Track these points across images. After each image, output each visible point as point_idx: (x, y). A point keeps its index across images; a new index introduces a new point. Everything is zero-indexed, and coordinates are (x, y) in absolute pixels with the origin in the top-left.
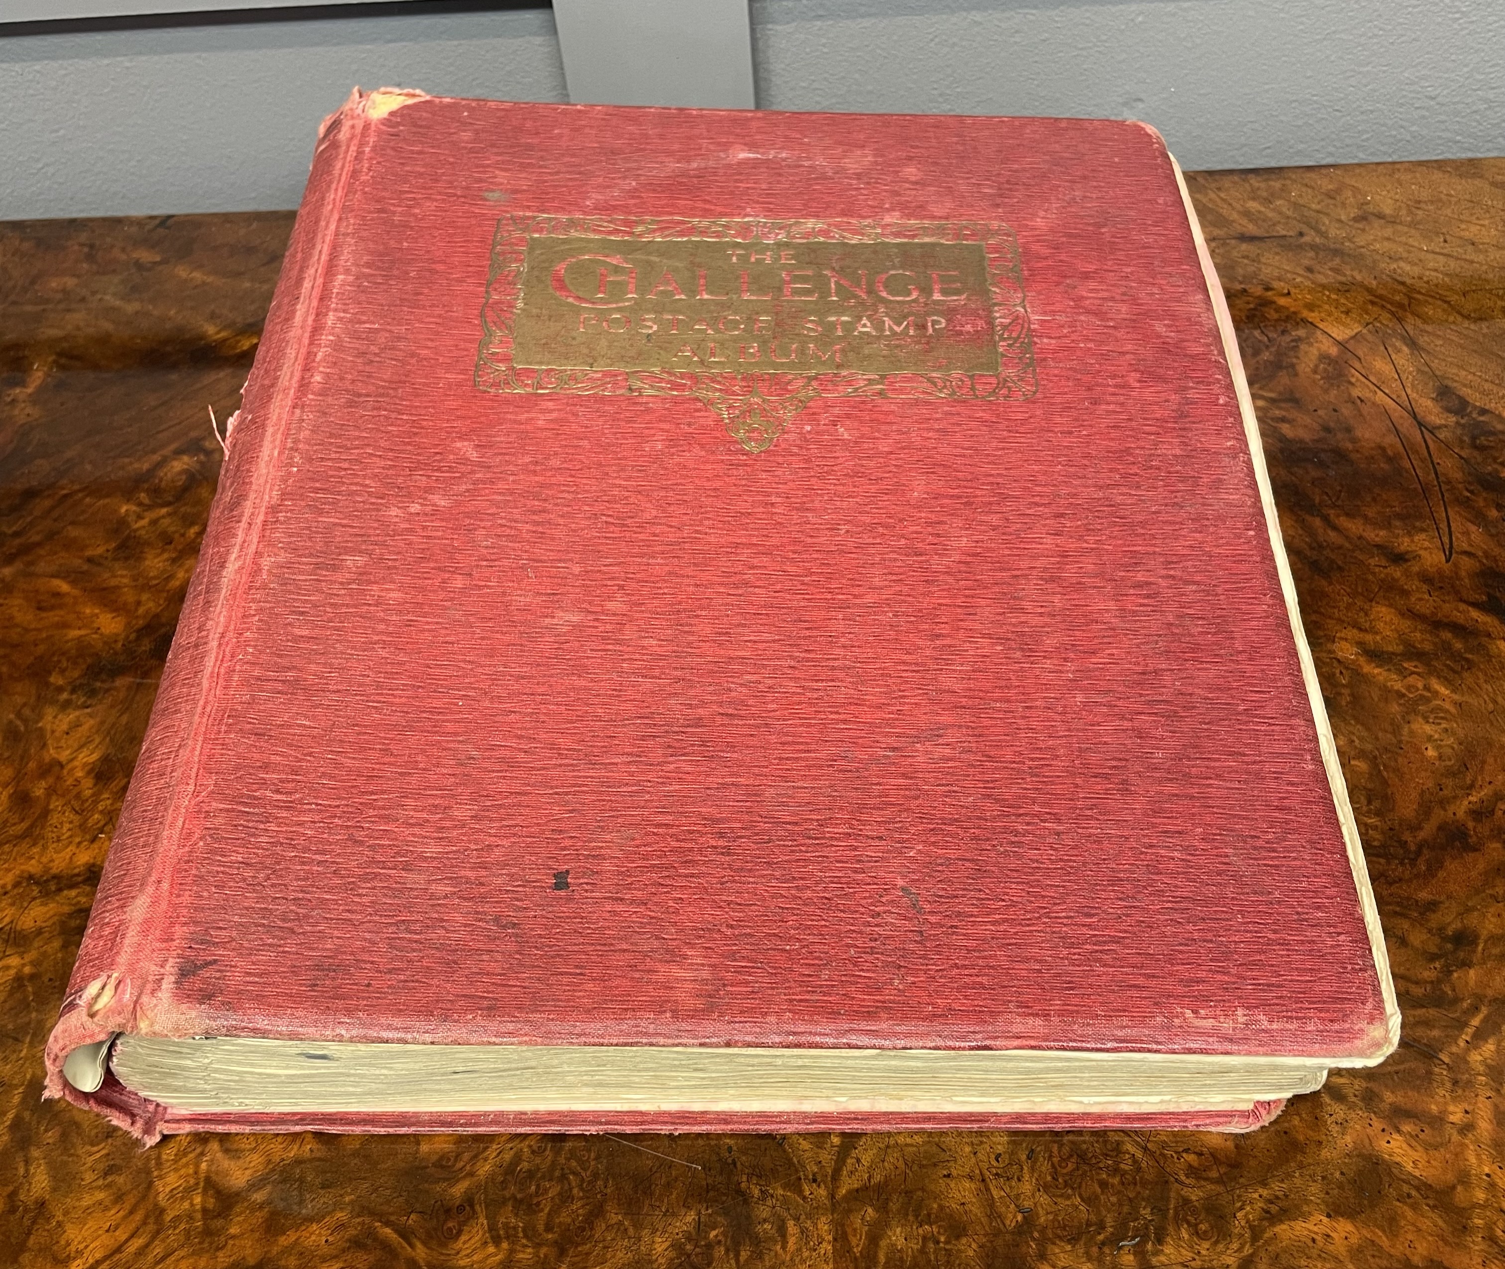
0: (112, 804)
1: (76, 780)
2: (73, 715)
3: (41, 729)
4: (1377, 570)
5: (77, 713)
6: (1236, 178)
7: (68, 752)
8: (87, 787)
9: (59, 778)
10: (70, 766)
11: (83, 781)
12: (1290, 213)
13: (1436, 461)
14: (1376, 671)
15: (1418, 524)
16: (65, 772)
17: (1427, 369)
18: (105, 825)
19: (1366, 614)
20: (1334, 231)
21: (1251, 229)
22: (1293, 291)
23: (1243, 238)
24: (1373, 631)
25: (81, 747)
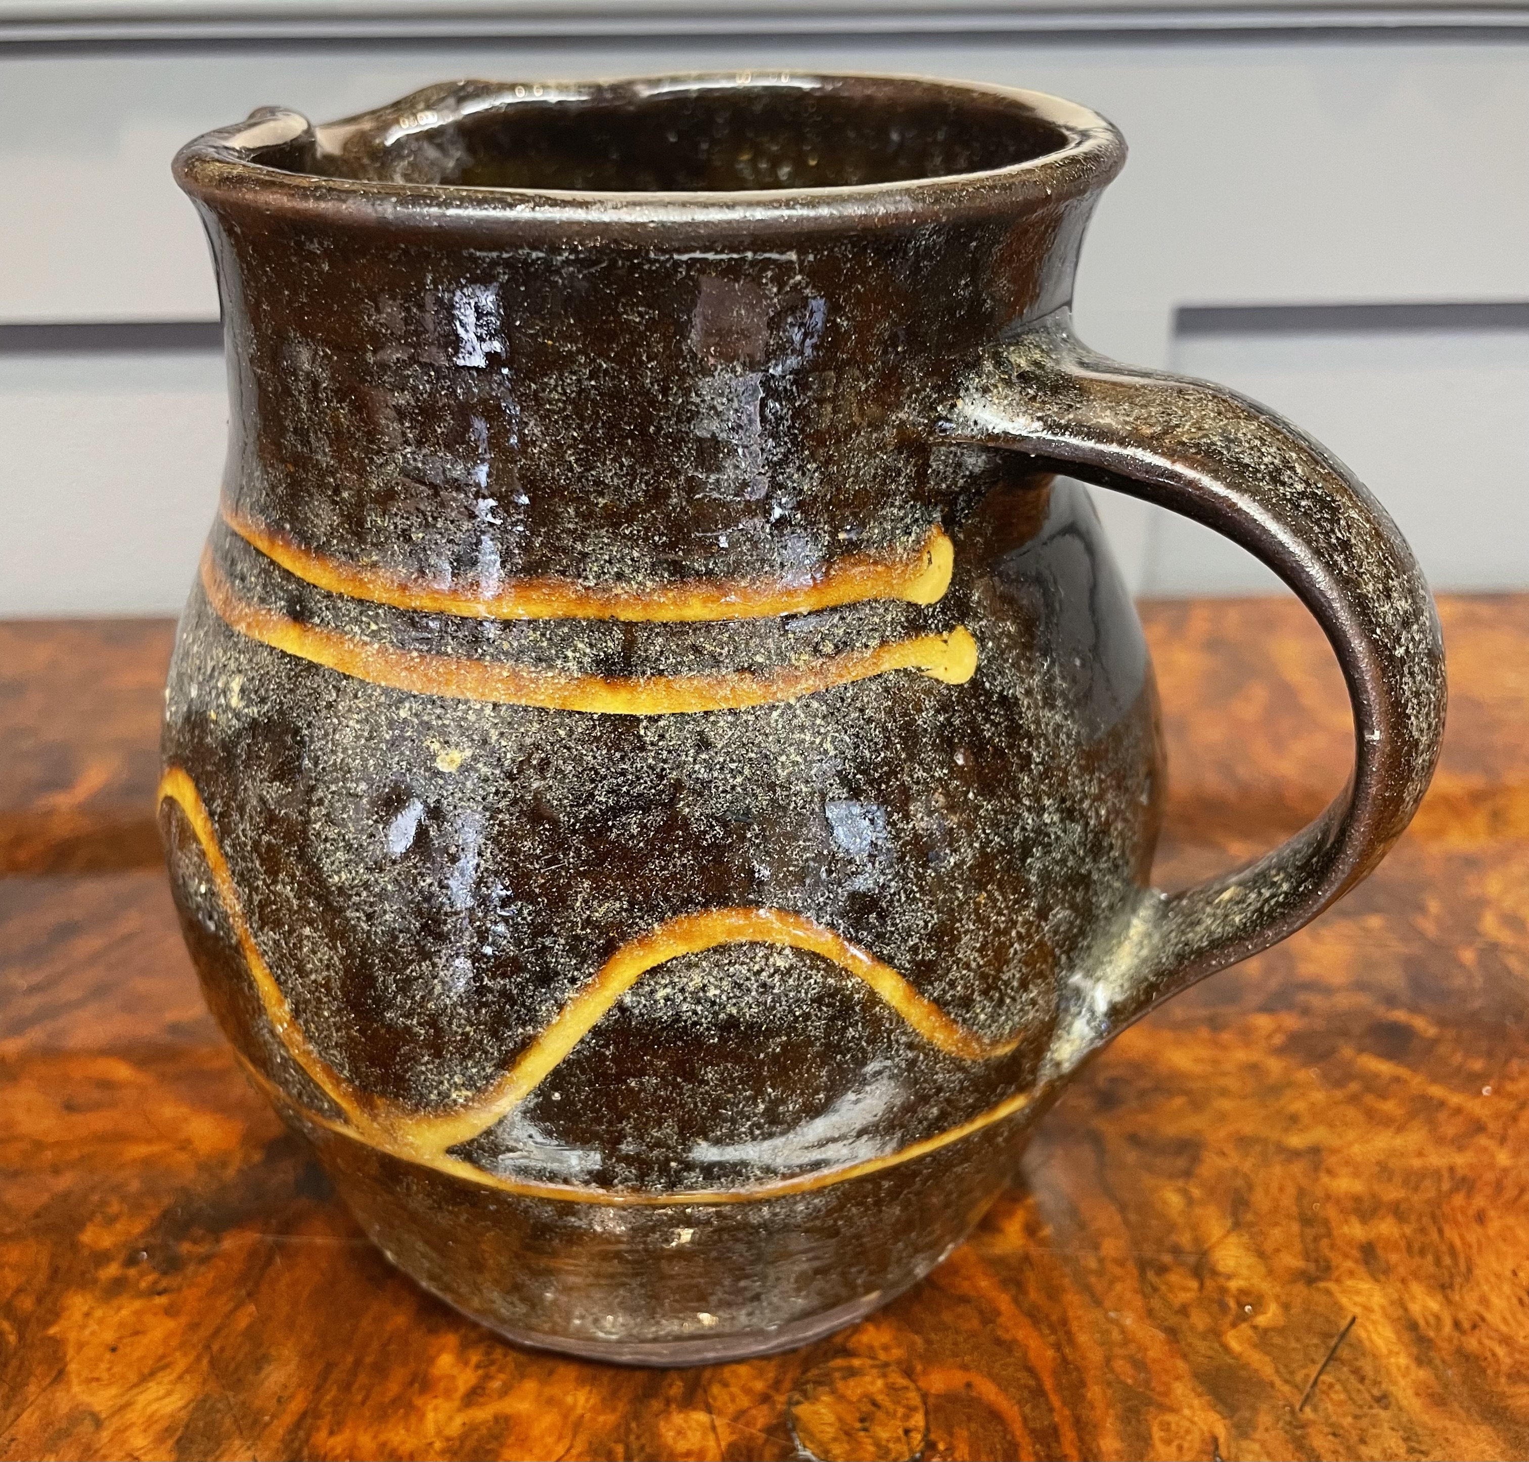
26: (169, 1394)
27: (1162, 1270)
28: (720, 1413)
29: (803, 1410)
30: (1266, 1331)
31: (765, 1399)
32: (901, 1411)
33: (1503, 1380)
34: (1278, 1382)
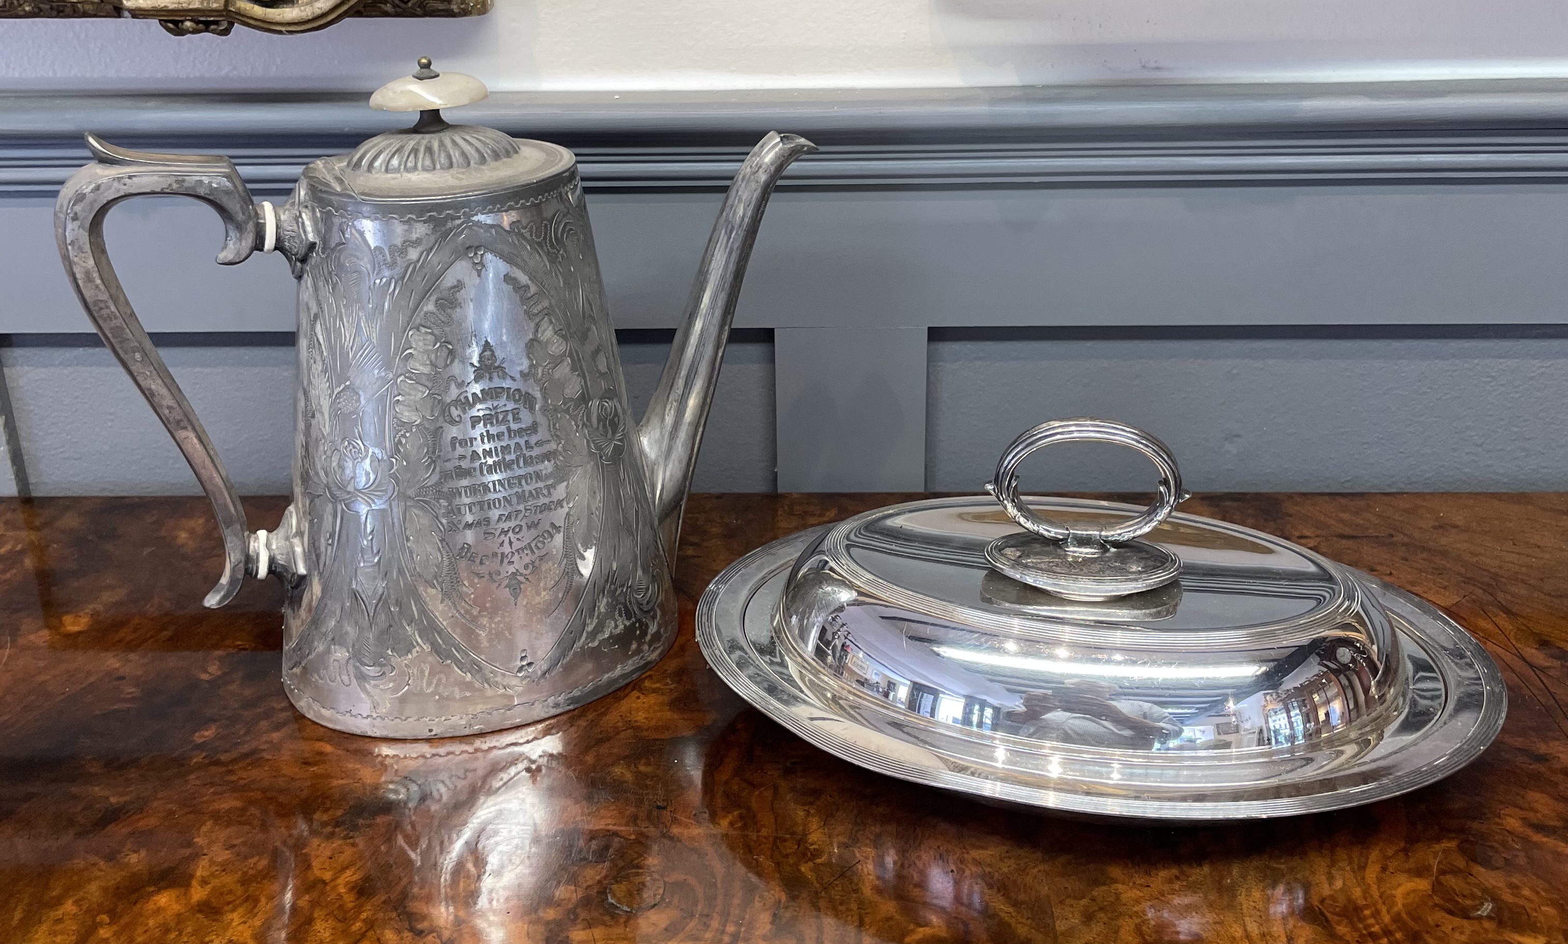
0: (373, 915)
1: (339, 895)
2: (337, 843)
3: (305, 854)
4: (1524, 766)
5: (340, 842)
6: (1327, 498)
7: (331, 873)
8: (349, 900)
9: (323, 893)
10: (333, 884)
11: (345, 896)
12: (1376, 522)
13: (1552, 690)
14: (1545, 840)
15: (1550, 734)
16: (328, 888)
17: (1523, 628)
18: (366, 931)
19: (1523, 797)
20: (1417, 534)
21: (1347, 531)
22: (1394, 572)
23: (1342, 536)
24: (1532, 809)
25: (344, 869)
26: (354, 874)
27: (785, 840)
28: (580, 887)
29: (615, 887)
30: (818, 865)
31: (599, 882)
32: (655, 888)
33: (911, 886)
34: (815, 883)
